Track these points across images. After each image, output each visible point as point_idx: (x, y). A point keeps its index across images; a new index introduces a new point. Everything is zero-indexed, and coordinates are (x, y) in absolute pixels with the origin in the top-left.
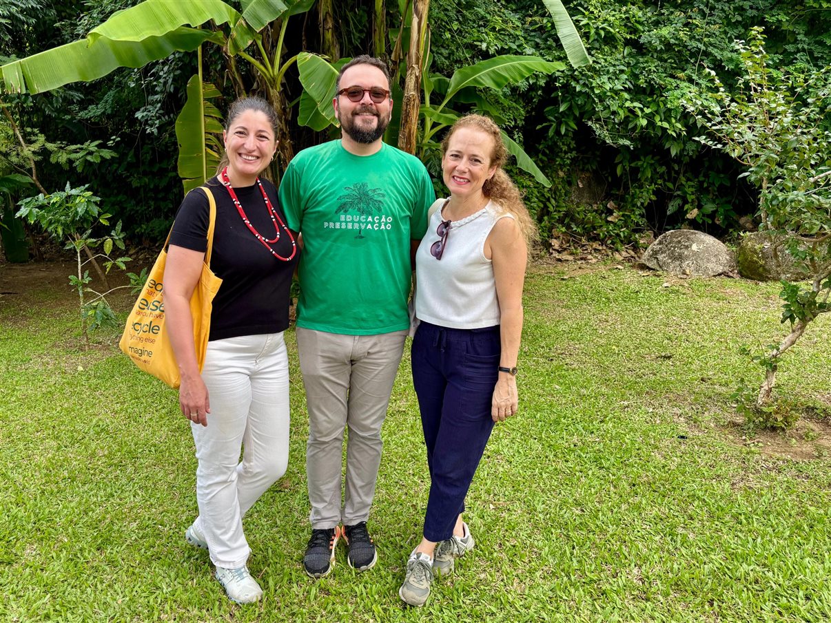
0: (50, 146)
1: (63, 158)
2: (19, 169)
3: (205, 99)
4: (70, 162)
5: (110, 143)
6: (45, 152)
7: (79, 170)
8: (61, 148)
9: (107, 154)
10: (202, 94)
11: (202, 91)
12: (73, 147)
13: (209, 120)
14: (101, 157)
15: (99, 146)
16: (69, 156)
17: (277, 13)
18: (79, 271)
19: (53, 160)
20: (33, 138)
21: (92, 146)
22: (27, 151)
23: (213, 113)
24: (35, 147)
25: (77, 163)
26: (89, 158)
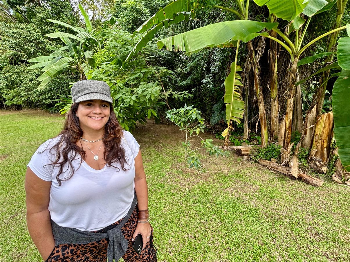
0: (173, 93)
1: (176, 96)
2: (163, 100)
3: (236, 72)
4: (178, 98)
5: (192, 91)
6: (171, 95)
7: (181, 100)
8: (176, 93)
9: (191, 95)
10: (235, 69)
11: (235, 68)
12: (180, 93)
13: (237, 80)
14: (189, 96)
15: (188, 93)
16: (178, 96)
17: (322, 6)
18: (186, 141)
19: (173, 97)
20: (168, 90)
21: (186, 92)
22: (166, 94)
23: (238, 77)
24: (169, 93)
25: (181, 98)
26: (185, 96)
